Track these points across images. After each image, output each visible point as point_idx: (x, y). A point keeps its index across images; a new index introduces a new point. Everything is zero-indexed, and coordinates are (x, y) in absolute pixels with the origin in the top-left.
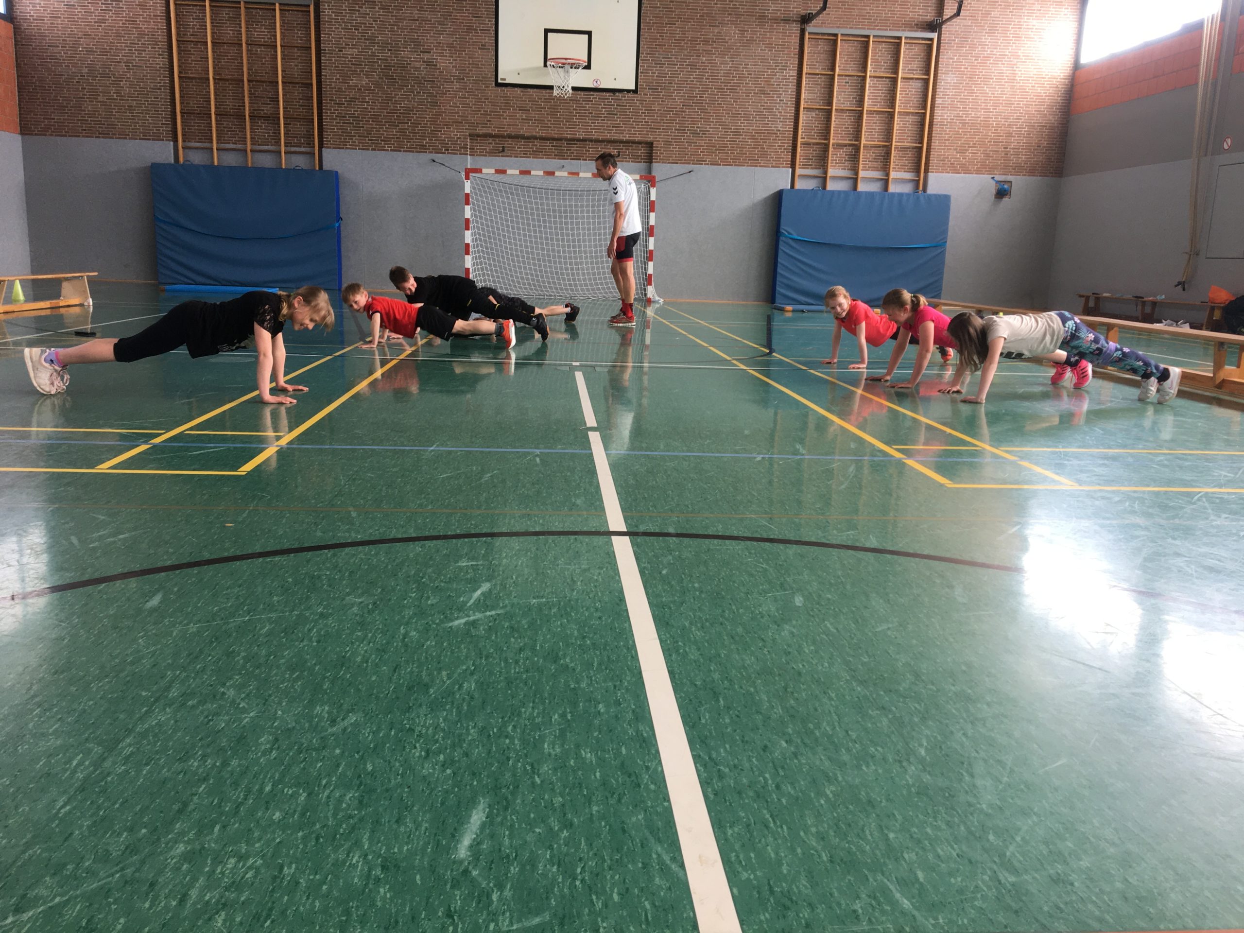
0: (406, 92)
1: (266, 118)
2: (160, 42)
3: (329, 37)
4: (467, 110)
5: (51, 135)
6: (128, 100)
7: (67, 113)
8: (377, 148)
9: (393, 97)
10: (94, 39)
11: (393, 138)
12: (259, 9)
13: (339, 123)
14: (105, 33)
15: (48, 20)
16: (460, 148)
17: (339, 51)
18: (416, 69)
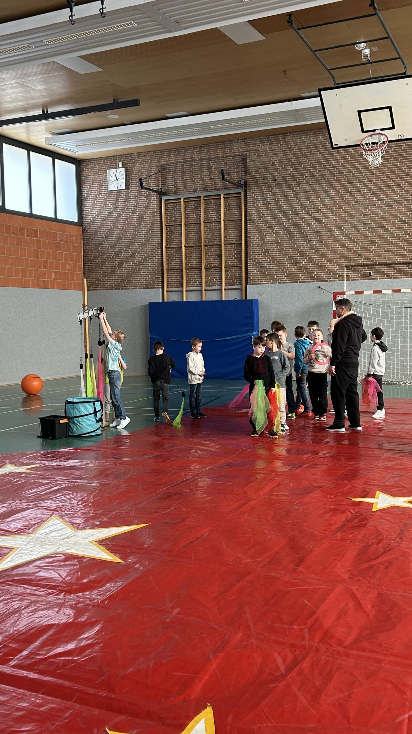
0: (302, 241)
1: (215, 268)
2: (156, 228)
3: (252, 212)
4: (344, 249)
5: (99, 290)
6: (138, 265)
7: (107, 276)
8: (282, 281)
9: (293, 246)
10: (122, 230)
11: (293, 274)
12: (212, 199)
13: (258, 267)
14: (127, 226)
15: (99, 222)
16: (338, 276)
17: (259, 219)
18: (309, 225)
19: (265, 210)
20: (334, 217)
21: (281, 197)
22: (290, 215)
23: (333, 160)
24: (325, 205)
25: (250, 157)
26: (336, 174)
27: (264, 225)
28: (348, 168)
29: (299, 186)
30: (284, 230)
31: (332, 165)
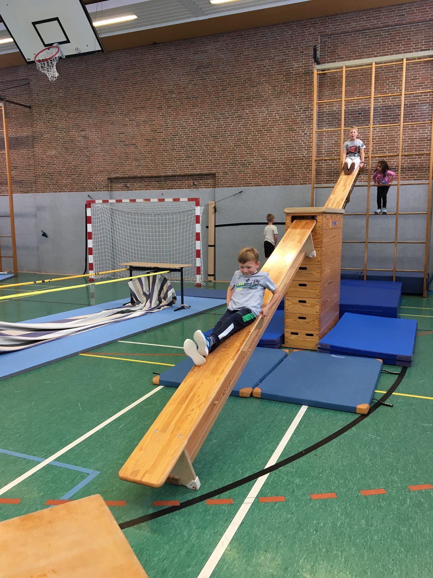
0: (75, 156)
3: (36, 129)
4: (106, 164)
8: (61, 191)
13: (43, 178)
16: (103, 187)
17: (41, 136)
18: (79, 141)
19: (46, 128)
20: (96, 135)
21: (57, 116)
22: (65, 132)
23: (94, 85)
24: (90, 124)
25: (32, 81)
26: (97, 96)
27: (46, 141)
28: (106, 91)
29: (70, 107)
30: (61, 146)
31: (94, 88)
